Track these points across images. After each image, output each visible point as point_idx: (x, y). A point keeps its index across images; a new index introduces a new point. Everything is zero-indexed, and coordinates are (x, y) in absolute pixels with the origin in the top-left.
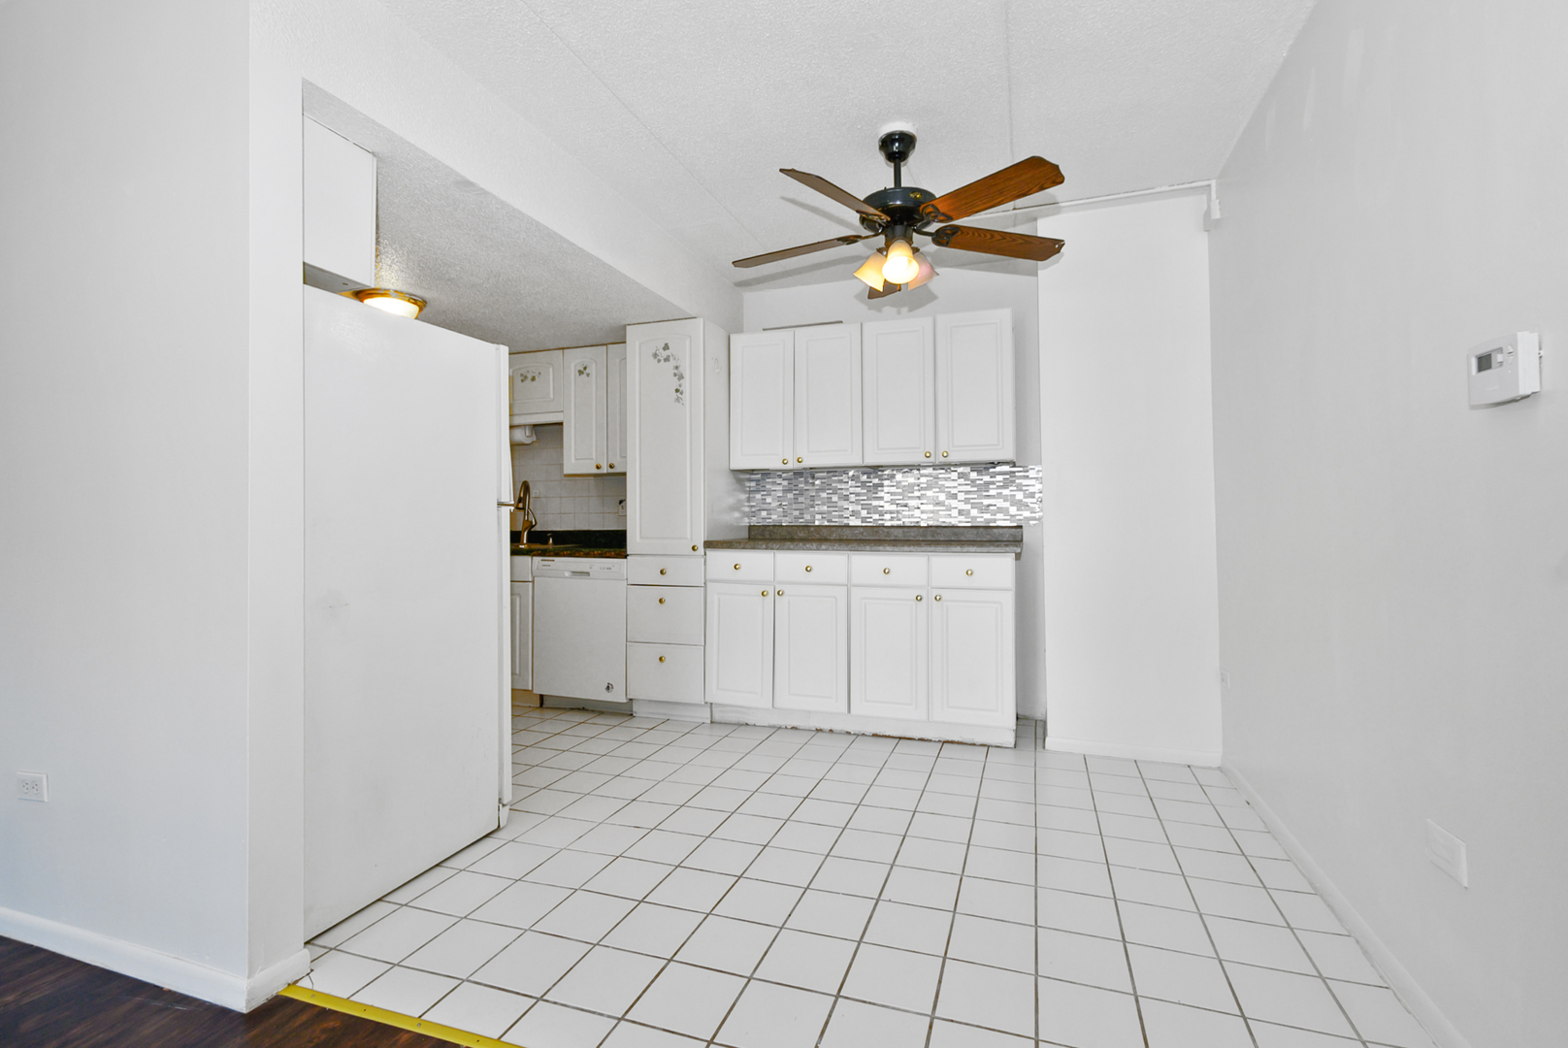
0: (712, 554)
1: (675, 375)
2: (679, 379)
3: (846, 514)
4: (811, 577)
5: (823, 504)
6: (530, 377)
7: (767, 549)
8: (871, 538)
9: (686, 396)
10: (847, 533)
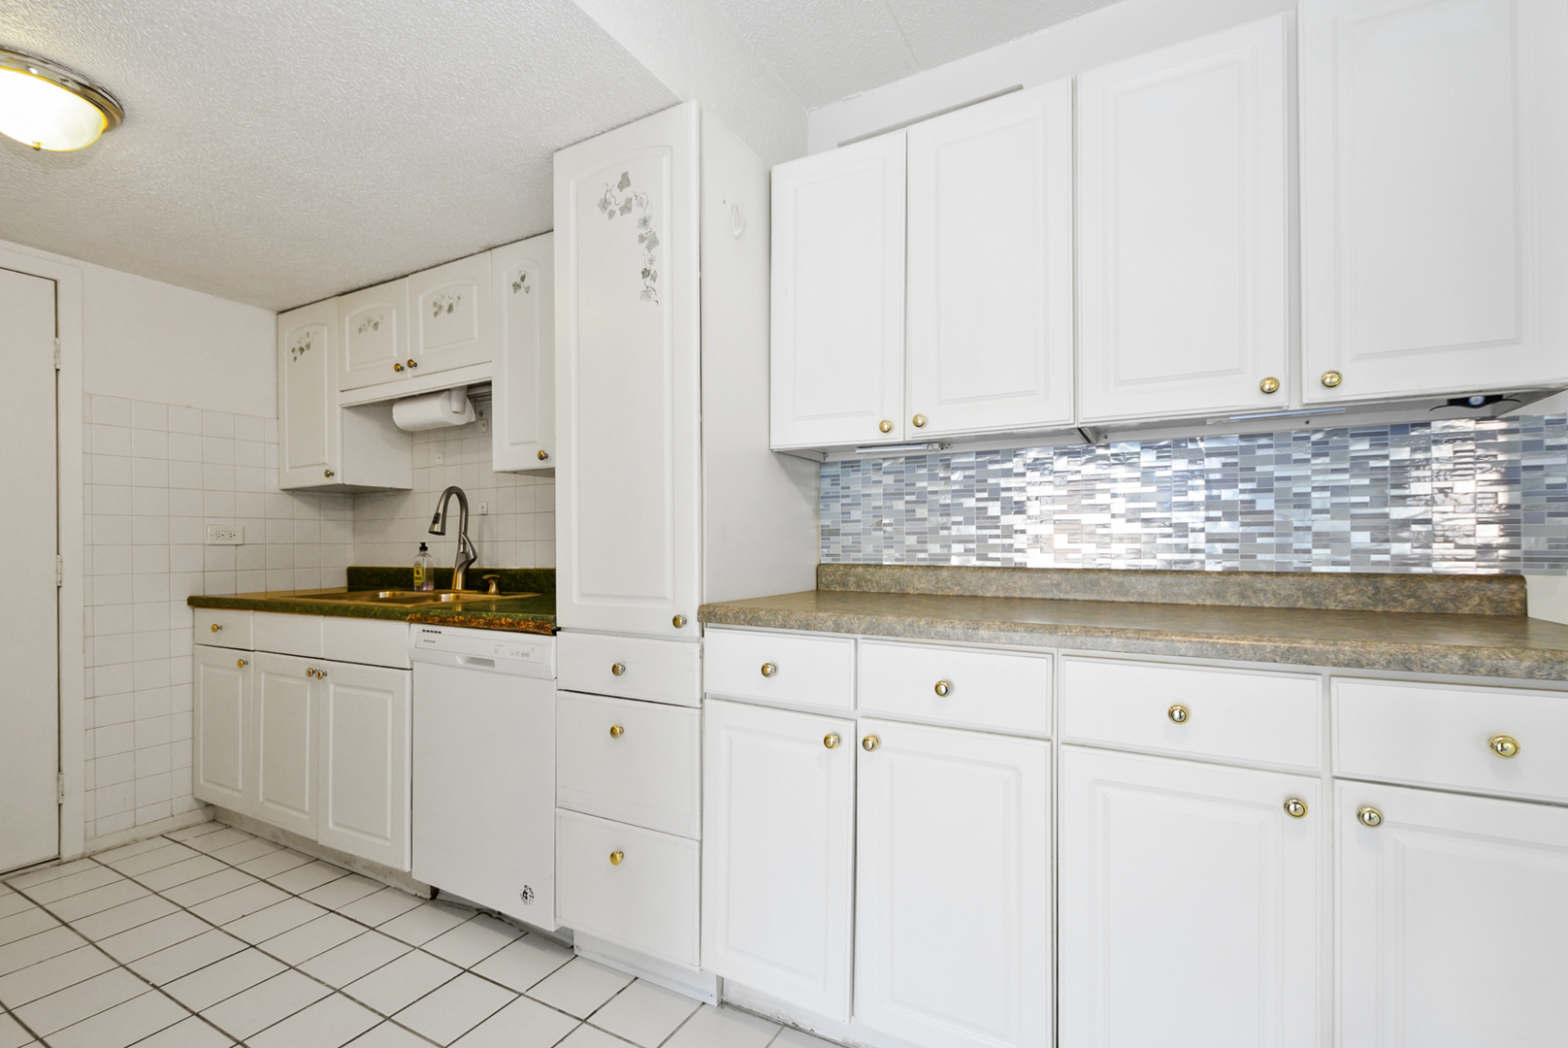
0: (716, 636)
1: (642, 239)
2: (649, 248)
3: (1019, 541)
4: (949, 709)
5: (968, 522)
6: (446, 307)
7: (837, 629)
8: (1079, 596)
9: (663, 283)
10: (1022, 587)
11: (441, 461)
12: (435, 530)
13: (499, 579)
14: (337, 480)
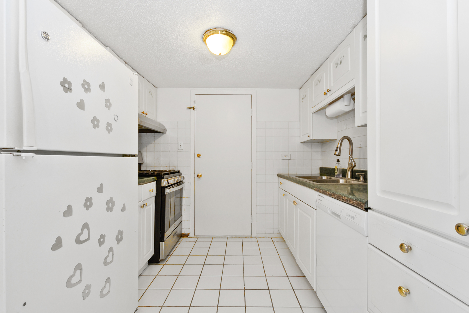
6: (339, 63)
11: (345, 128)
12: (336, 154)
13: (364, 175)
14: (311, 138)
